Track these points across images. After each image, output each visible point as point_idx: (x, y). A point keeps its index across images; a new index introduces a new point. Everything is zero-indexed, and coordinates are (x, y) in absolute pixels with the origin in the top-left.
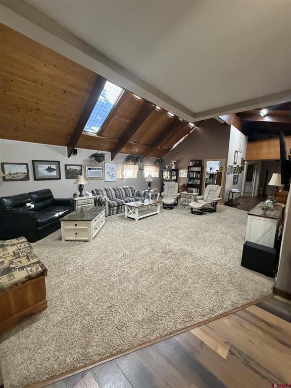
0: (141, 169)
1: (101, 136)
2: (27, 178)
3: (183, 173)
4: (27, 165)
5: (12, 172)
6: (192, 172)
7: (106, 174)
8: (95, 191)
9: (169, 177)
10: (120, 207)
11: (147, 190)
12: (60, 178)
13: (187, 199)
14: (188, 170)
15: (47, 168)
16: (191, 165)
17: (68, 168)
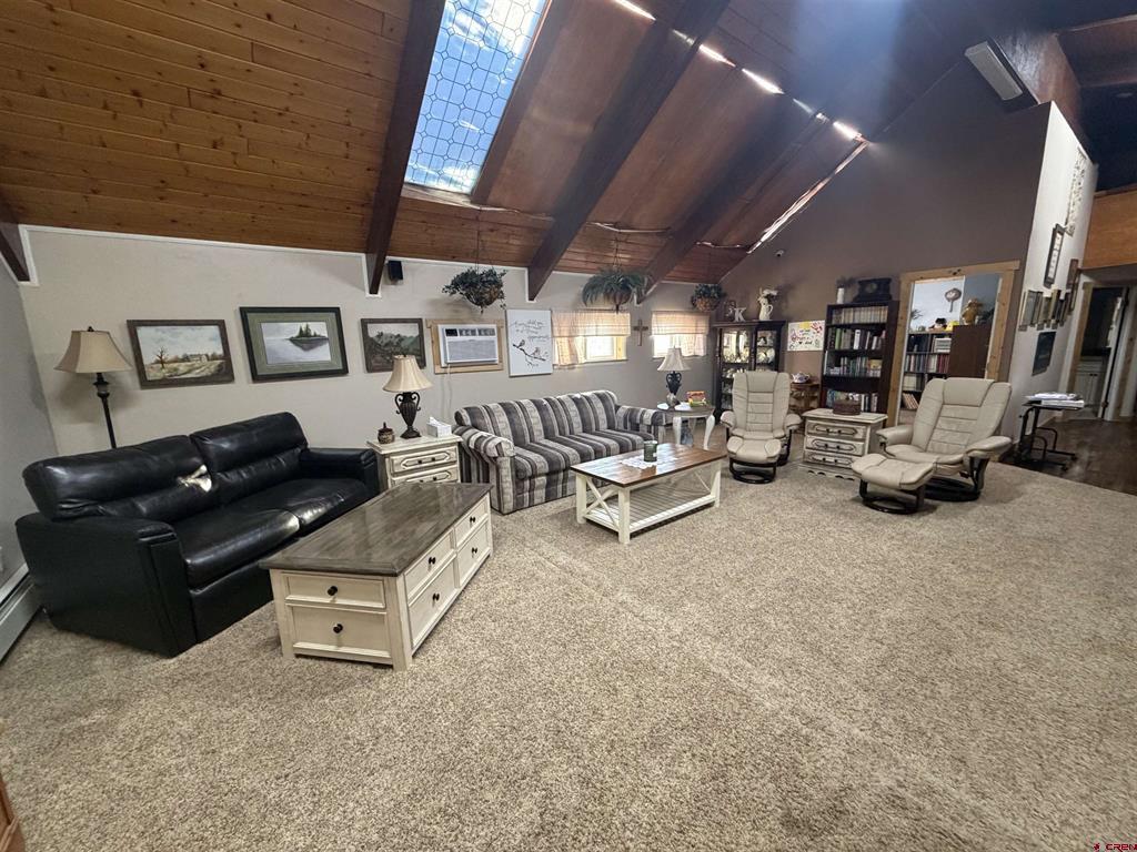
0: (641, 328)
1: (485, 205)
2: (224, 374)
3: (807, 337)
4: (221, 324)
5: (169, 356)
6: (845, 327)
7: (513, 350)
8: (465, 415)
9: (745, 353)
10: (558, 476)
11: (664, 406)
12: (344, 371)
13: (832, 441)
14: (829, 320)
15: (296, 334)
16: (840, 301)
17: (373, 331)
